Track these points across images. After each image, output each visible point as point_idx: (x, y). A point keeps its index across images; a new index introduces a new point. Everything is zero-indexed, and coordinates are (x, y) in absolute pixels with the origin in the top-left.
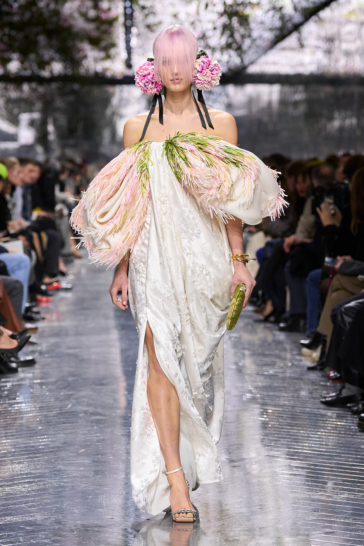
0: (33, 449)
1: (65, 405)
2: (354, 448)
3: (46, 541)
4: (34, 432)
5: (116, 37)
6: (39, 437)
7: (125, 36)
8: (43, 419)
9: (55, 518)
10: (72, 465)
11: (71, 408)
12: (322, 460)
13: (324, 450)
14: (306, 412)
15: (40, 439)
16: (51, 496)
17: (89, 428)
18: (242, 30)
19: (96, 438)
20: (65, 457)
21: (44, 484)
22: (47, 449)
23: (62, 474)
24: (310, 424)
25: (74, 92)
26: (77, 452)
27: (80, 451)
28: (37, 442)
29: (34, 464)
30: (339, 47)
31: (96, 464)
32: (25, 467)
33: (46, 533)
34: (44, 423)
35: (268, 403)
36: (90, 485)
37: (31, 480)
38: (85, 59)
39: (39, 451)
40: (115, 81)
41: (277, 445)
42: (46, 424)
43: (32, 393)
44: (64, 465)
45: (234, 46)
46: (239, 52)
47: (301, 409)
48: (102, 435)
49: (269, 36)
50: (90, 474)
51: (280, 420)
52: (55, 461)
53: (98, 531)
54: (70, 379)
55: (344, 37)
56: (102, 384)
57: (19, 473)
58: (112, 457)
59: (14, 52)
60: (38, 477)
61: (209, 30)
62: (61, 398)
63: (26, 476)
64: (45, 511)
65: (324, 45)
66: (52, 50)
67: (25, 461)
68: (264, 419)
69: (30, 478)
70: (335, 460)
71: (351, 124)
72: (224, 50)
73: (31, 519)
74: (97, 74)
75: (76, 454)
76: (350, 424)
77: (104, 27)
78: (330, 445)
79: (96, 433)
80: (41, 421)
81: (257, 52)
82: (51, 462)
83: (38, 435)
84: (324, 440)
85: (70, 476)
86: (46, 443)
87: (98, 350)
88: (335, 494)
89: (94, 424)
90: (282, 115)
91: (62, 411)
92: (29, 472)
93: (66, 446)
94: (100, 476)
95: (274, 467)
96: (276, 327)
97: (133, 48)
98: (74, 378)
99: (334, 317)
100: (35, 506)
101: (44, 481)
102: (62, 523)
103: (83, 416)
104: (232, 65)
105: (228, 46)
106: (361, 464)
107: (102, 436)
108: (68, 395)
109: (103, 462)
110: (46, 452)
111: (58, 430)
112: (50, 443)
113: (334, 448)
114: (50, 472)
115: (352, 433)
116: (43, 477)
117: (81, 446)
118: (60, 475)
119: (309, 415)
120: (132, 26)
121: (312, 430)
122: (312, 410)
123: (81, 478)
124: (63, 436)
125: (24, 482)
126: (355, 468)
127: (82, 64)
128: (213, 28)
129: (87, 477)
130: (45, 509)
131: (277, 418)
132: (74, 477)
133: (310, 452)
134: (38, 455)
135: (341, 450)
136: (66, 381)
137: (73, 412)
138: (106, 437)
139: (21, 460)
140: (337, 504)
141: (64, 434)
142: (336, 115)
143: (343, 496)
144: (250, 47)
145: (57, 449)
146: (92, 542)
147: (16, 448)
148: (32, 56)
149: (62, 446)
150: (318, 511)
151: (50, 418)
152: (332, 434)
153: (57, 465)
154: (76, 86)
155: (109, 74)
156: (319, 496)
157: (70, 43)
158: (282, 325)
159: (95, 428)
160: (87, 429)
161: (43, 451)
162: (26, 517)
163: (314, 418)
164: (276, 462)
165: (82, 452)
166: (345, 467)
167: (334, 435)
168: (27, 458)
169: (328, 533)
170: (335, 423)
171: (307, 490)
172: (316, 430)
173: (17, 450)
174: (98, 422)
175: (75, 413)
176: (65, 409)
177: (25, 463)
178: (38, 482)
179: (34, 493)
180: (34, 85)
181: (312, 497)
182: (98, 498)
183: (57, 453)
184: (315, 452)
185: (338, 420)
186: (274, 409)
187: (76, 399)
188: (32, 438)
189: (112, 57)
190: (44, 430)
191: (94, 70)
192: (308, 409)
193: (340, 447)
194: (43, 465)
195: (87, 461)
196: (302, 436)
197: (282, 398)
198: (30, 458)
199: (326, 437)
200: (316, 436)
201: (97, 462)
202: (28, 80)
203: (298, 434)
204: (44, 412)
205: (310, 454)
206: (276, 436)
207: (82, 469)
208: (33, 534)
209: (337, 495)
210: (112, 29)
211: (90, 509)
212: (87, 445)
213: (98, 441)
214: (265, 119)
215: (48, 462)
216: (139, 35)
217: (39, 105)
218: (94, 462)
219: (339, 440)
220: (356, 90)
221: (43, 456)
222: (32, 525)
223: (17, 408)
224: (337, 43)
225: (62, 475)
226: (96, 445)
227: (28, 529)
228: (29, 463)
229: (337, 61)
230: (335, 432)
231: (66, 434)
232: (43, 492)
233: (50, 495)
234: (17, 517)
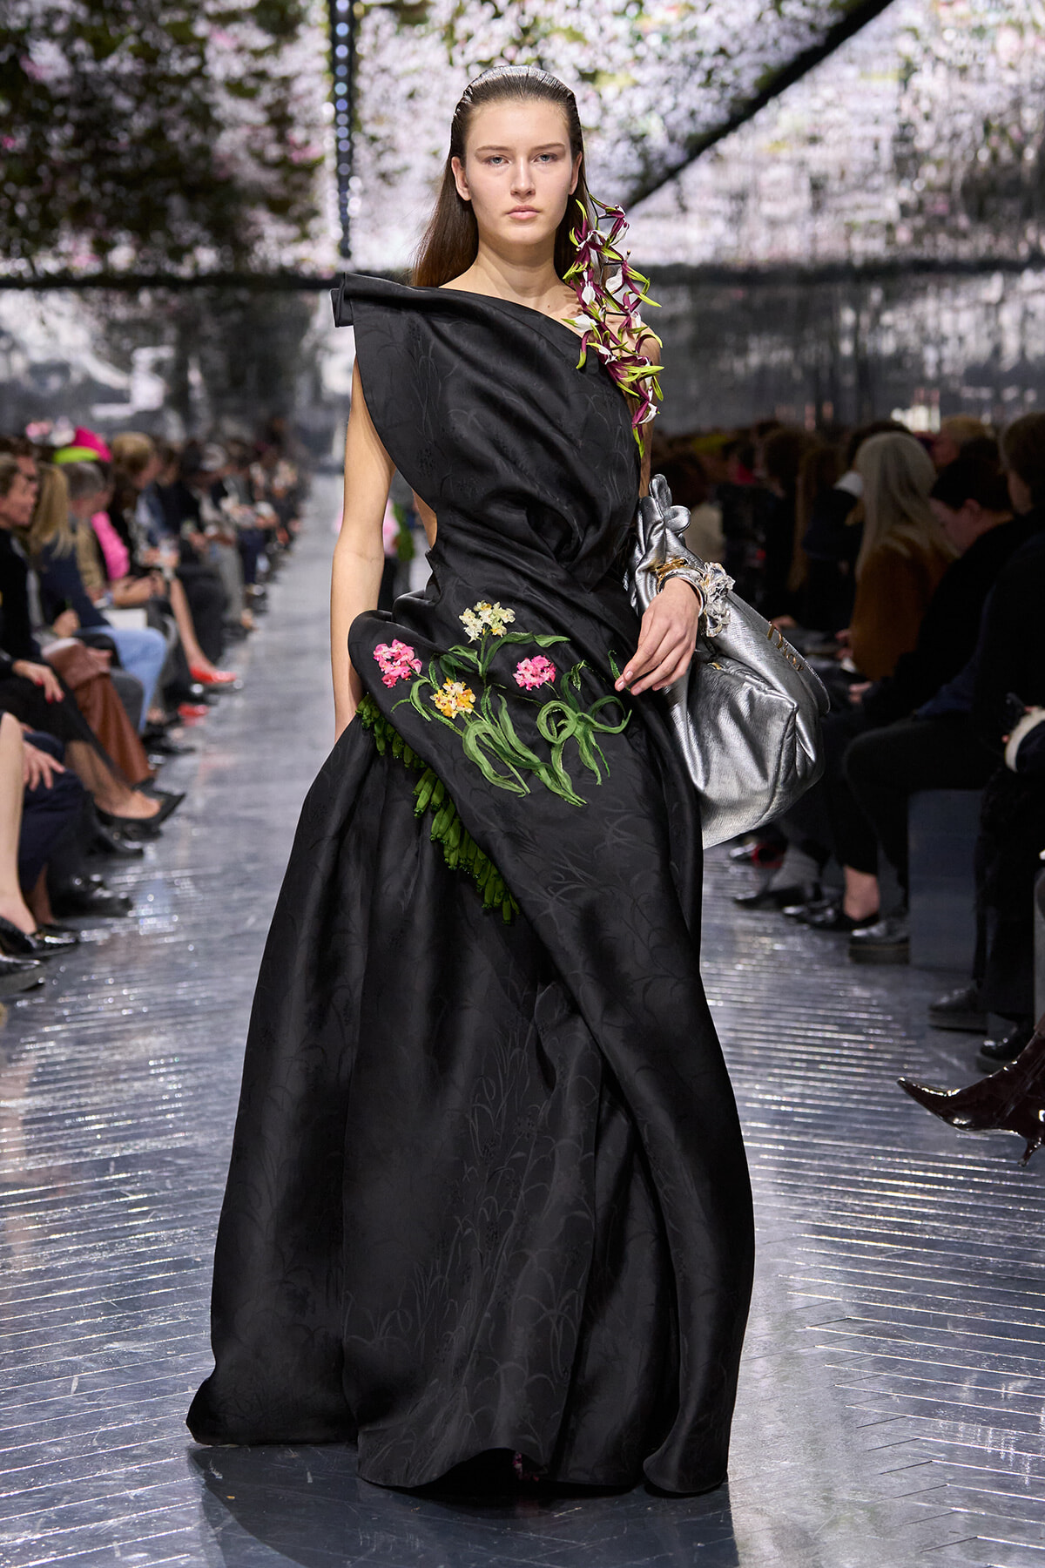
1: (241, 919)
2: (811, 995)
5: (320, 198)
6: (193, 983)
7: (337, 195)
8: (201, 946)
11: (253, 925)
13: (751, 1000)
15: (199, 985)
25: (241, 305)
30: (757, 211)
38: (259, 241)
40: (315, 284)
43: (174, 897)
49: (620, 189)
55: (765, 191)
59: (121, 229)
62: (235, 905)
63: (172, 1060)
65: (725, 207)
66: (197, 224)
67: (169, 1031)
70: (772, 1019)
71: (782, 360)
74: (283, 271)
77: (297, 178)
97: (353, 219)
108: (246, 899)
110: (210, 1012)
111: (231, 969)
113: (771, 995)
115: (804, 966)
120: (351, 174)
125: (169, 1071)
127: (253, 251)
148: (158, 237)
154: (243, 295)
155: (306, 269)
157: (230, 210)
176: (242, 926)
180: (161, 293)
189: (312, 236)
190: (203, 969)
191: (278, 261)
193: (782, 993)
202: (153, 282)
204: (202, 933)
208: (190, 1174)
210: (312, 181)
216: (364, 193)
217: (171, 333)
219: (779, 979)
220: (790, 293)
224: (752, 203)
229: (752, 237)
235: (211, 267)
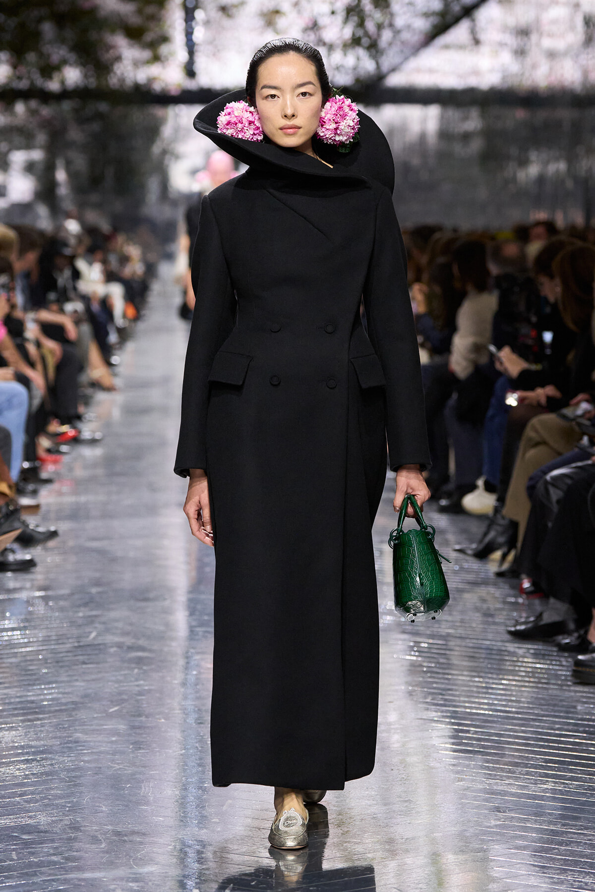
0: (34, 705)
1: (85, 633)
2: (563, 706)
3: (54, 858)
4: (34, 677)
5: (170, 26)
6: (43, 687)
7: (184, 24)
8: (50, 656)
9: (71, 820)
10: (98, 732)
11: (94, 638)
12: (510, 727)
13: (514, 710)
14: (484, 646)
15: (45, 689)
16: (63, 784)
17: (126, 672)
18: (378, 15)
19: (137, 689)
20: (86, 720)
21: (52, 765)
22: (57, 706)
23: (80, 748)
24: (489, 666)
25: (100, 116)
26: (105, 711)
27: (111, 710)
28: (40, 695)
29: (34, 731)
30: (538, 44)
31: (138, 731)
32: (19, 736)
33: (56, 845)
34: (50, 663)
35: (420, 632)
36: (127, 766)
37: (30, 758)
38: (118, 62)
39: (43, 709)
40: (167, 99)
41: (436, 702)
42: (55, 664)
43: (30, 613)
44: (85, 732)
45: (365, 41)
46: (373, 51)
47: (475, 641)
48: (146, 683)
49: (422, 25)
50: (128, 747)
51: (442, 660)
52: (69, 727)
53: (141, 843)
54: (94, 590)
55: (546, 28)
56: (146, 600)
57: (11, 745)
58: (163, 720)
59: (1, 49)
60: (42, 752)
61: (323, 15)
62: (80, 622)
63: (21, 751)
64: (53, 809)
65: (511, 41)
66: (65, 47)
67: (20, 726)
68: (415, 658)
69: (27, 753)
70: (532, 726)
71: (557, 171)
72: (347, 48)
73: (30, 821)
74: (137, 87)
75: (104, 715)
76: (557, 668)
77: (150, 9)
78: (523, 702)
79: (137, 680)
80: (45, 660)
81: (402, 51)
82: (64, 728)
83: (41, 682)
84: (514, 693)
85: (94, 751)
86: (55, 696)
87: (139, 543)
88: (532, 784)
89: (133, 666)
90: (444, 156)
91: (81, 644)
92: (26, 743)
93: (87, 701)
94: (144, 751)
95: (431, 738)
96: (435, 507)
97: (197, 45)
98: (100, 589)
99: (531, 490)
100: (37, 801)
101: (52, 759)
102: (82, 829)
103: (115, 651)
104: (362, 72)
105: (356, 41)
106: (575, 734)
107: (146, 686)
108: (90, 616)
109: (148, 727)
110: (56, 711)
111: (73, 676)
112: (60, 696)
113: (531, 706)
114: (61, 744)
115: (559, 682)
116: (50, 753)
117: (112, 701)
118: (77, 750)
119: (488, 652)
120: (196, 7)
121: (495, 676)
122: (494, 643)
123: (112, 754)
124: (82, 684)
125: (19, 760)
126: (565, 739)
127: (112, 71)
128: (330, 12)
129: (122, 753)
130: (53, 805)
131: (436, 656)
132: (101, 752)
133: (491, 713)
134: (41, 716)
135: (542, 710)
136: (88, 593)
137: (99, 644)
138: (153, 687)
139: (14, 725)
140: (536, 800)
141: (84, 681)
142: (533, 155)
143: (546, 786)
144: (390, 44)
145: (73, 706)
146: (131, 860)
147: (5, 704)
148: (31, 57)
149: (82, 700)
150: (504, 812)
151: (61, 655)
152: (527, 684)
153: (73, 733)
154: (103, 107)
155: (157, 87)
156: (505, 787)
157: (93, 35)
158: (444, 502)
159: (136, 671)
160: (123, 673)
161: (49, 709)
162: (23, 818)
163: (498, 657)
164: (436, 729)
165: (115, 711)
166: (548, 738)
167: (531, 685)
168: (23, 721)
169: (521, 847)
170: (534, 665)
171: (487, 776)
172: (501, 677)
173: (6, 707)
174: (140, 661)
175: (101, 647)
176: (84, 640)
177: (20, 729)
178: (42, 760)
179: (35, 778)
180: (33, 104)
181: (495, 787)
182: (141, 788)
183: (74, 713)
184: (499, 714)
185: (538, 661)
186: (431, 641)
187: (104, 623)
188: (30, 688)
189: (163, 59)
190: (50, 675)
191: (133, 79)
192: (488, 643)
193: (539, 705)
194: (51, 733)
195: (122, 727)
196: (477, 687)
197: (444, 623)
198: (29, 720)
199: (517, 688)
200: (501, 687)
201: (139, 728)
202: (25, 95)
203: (471, 684)
204: (51, 644)
205: (491, 716)
206: (435, 685)
207: (114, 739)
208: (33, 848)
209: (536, 784)
210: (163, 12)
211: (127, 806)
212: (122, 700)
213: (140, 693)
214: (416, 161)
215: (57, 727)
216: (207, 23)
217: (41, 138)
218: (133, 727)
219: (538, 693)
220: (565, 115)
221: (49, 718)
222: (32, 833)
223: (6, 638)
224: (534, 37)
225: (81, 750)
226: (137, 701)
227: (25, 839)
228: (26, 729)
229: (534, 66)
230: (532, 680)
231: (88, 681)
232: (50, 777)
233: (62, 782)
234: (7, 818)
235: (76, 83)
